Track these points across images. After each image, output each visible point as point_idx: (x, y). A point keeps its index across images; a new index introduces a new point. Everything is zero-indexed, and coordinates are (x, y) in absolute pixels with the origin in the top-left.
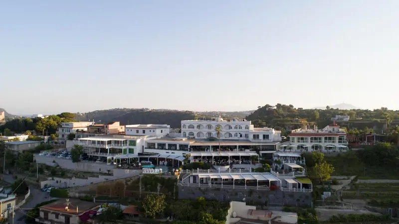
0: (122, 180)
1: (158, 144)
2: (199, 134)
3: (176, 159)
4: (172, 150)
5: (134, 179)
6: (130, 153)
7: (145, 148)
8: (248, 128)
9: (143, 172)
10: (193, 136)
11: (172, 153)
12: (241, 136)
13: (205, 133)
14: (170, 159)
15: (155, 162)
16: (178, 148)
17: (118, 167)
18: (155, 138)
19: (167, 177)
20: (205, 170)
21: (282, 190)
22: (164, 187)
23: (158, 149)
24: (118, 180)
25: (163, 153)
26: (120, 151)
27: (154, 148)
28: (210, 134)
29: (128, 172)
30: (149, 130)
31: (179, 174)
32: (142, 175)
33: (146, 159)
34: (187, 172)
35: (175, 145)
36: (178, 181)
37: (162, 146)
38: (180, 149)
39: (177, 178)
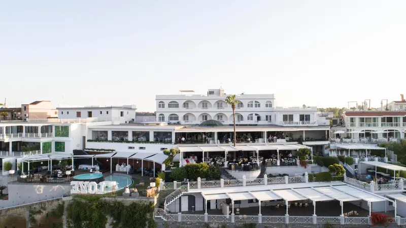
0: (22, 210)
1: (113, 133)
2: (186, 117)
3: (149, 159)
4: (139, 142)
5: (49, 208)
6: (57, 150)
7: (89, 141)
8: (271, 106)
9: (72, 192)
10: (176, 121)
11: (141, 148)
12: (259, 119)
13: (197, 115)
14: (136, 160)
15: (107, 166)
16: (152, 138)
17: (21, 181)
18: (110, 123)
19: (128, 201)
20: (213, 182)
21: (399, 224)
22: (120, 225)
23: (113, 141)
24: (10, 212)
25: (122, 150)
26: (35, 147)
27: (106, 140)
28: (205, 116)
29: (41, 192)
30: (99, 111)
31: (157, 192)
32: (71, 198)
33: (88, 161)
34: (175, 187)
35: (146, 134)
36: (156, 209)
37: (120, 136)
38: (156, 141)
39: (151, 203)
